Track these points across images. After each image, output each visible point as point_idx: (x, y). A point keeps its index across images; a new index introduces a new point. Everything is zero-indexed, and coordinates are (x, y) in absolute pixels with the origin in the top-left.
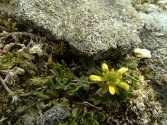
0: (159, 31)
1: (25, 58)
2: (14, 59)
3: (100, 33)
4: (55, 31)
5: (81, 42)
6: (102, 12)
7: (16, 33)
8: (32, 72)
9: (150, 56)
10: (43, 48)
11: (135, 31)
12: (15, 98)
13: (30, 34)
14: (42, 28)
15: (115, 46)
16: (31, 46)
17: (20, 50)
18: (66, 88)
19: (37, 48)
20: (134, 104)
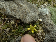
0: (44, 14)
1: (10, 25)
2: (7, 26)
3: (29, 17)
4: (17, 17)
5: (24, 19)
7: (6, 18)
8: (12, 29)
9: (42, 21)
10: (14, 22)
11: (38, 15)
12: (9, 36)
13: (10, 18)
14: (13, 17)
15: (33, 20)
16: (11, 22)
17: (8, 23)
18: (21, 32)
19: (13, 22)
20: (38, 34)
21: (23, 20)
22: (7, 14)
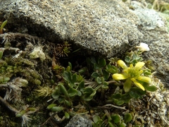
0: (149, 25)
2: (9, 68)
3: (107, 29)
4: (57, 29)
5: (90, 39)
6: (99, 8)
9: (148, 49)
15: (127, 41)
16: (31, 50)
18: (80, 94)
19: (38, 51)
20: (154, 97)
21: (83, 44)
22: (11, 10)
